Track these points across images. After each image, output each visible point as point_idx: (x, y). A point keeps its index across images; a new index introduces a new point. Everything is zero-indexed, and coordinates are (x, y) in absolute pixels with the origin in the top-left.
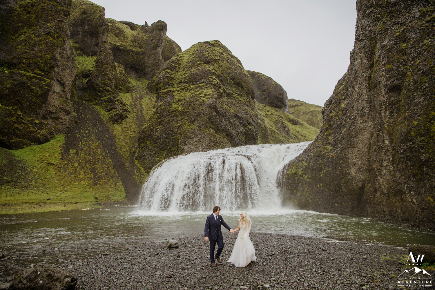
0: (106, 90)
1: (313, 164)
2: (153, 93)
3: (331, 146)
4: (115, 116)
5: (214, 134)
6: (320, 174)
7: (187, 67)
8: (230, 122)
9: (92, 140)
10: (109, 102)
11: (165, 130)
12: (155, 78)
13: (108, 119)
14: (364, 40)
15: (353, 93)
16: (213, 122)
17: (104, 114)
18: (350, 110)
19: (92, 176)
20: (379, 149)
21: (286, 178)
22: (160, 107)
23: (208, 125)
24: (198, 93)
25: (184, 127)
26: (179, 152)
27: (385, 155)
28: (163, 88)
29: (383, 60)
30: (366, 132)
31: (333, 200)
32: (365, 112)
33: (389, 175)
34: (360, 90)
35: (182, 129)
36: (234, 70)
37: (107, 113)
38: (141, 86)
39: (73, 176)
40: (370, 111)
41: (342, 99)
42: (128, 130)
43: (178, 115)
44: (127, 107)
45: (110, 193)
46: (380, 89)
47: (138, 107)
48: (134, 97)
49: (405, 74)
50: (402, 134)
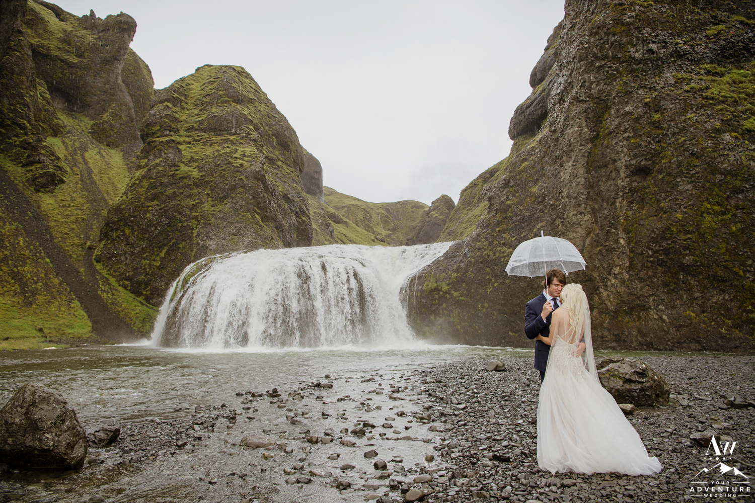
0: (20, 126)
1: (473, 275)
2: (103, 143)
3: (509, 248)
4: (42, 177)
5: (262, 224)
6: (486, 289)
7: (202, 104)
10: (24, 148)
11: (167, 211)
12: (107, 116)
13: (25, 180)
14: (586, 101)
15: (559, 172)
16: (258, 204)
17: (14, 170)
18: (553, 197)
19: (17, 288)
20: (607, 250)
21: (417, 297)
22: (155, 168)
23: (251, 207)
24: (228, 150)
25: (204, 207)
26: (192, 251)
27: (619, 258)
28: (158, 135)
29: (626, 131)
30: (579, 228)
31: (506, 327)
32: (580, 201)
33: (621, 286)
34: (575, 169)
35: (199, 211)
36: (278, 121)
37: (20, 170)
38: (79, 127)
40: (587, 199)
41: (531, 181)
42: (69, 206)
43: (191, 185)
44: (62, 164)
45: (61, 322)
46: (617, 171)
47: (81, 166)
48: (69, 147)
49: (660, 153)
50: (653, 231)
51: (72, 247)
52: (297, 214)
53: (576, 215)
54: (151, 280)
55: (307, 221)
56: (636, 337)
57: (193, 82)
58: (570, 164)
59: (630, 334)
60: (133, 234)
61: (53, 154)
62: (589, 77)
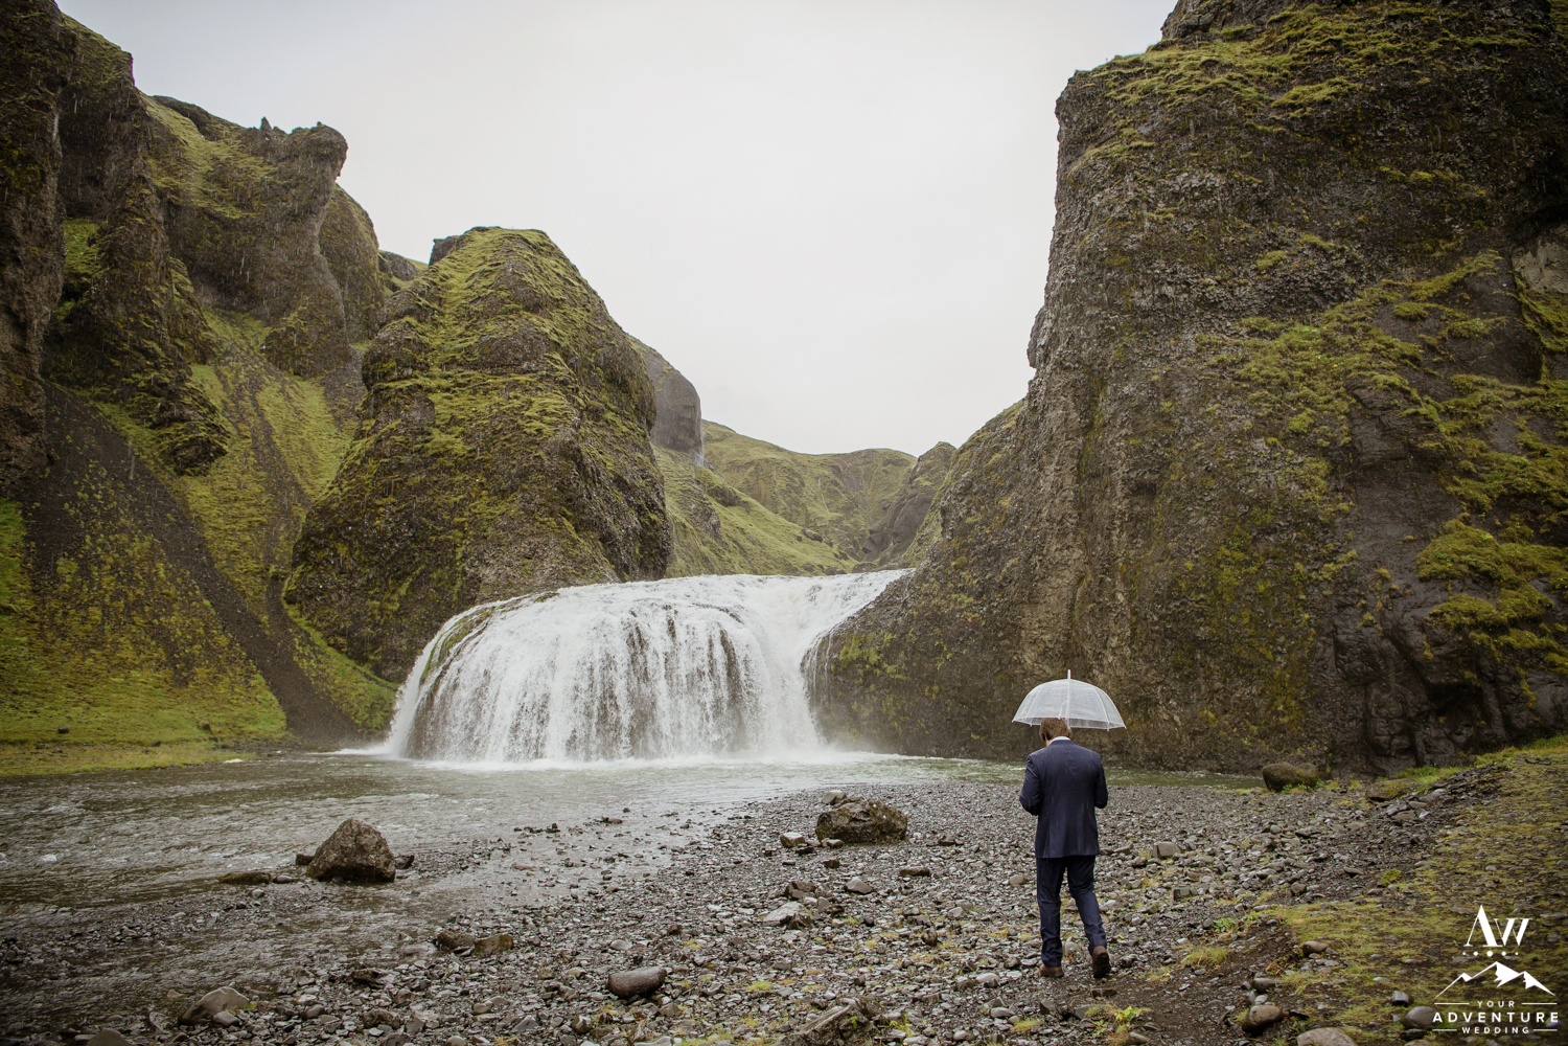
0: (145, 352)
1: (916, 639)
2: (288, 370)
3: (969, 596)
4: (188, 447)
5: (575, 536)
6: (935, 663)
7: (470, 316)
8: (608, 500)
9: (123, 529)
10: (154, 394)
11: (410, 514)
12: (295, 318)
13: (156, 453)
14: (1074, 369)
15: (1038, 479)
16: (569, 500)
17: (136, 434)
18: (1029, 518)
19: (160, 654)
20: (1101, 610)
21: (830, 671)
22: (388, 438)
23: (557, 507)
24: (516, 403)
25: (475, 507)
26: (454, 584)
27: (1116, 623)
28: (394, 377)
29: (1122, 426)
30: (1067, 572)
31: (967, 725)
32: (1067, 527)
33: (1121, 666)
34: (1059, 476)
35: (466, 514)
36: (608, 338)
37: (147, 433)
38: (243, 341)
39: (98, 653)
40: (1078, 524)
41: (1002, 487)
42: (236, 499)
43: (451, 467)
44: (221, 419)
45: (236, 714)
46: (1112, 485)
47: (251, 420)
48: (229, 382)
49: (1169, 463)
50: (1157, 585)
51: (245, 574)
52: (639, 510)
53: (1061, 550)
54: (383, 636)
55: (660, 521)
56: (1142, 747)
57: (453, 272)
58: (1052, 467)
59: (1134, 742)
60: (351, 554)
61: (205, 403)
62: (1078, 331)
